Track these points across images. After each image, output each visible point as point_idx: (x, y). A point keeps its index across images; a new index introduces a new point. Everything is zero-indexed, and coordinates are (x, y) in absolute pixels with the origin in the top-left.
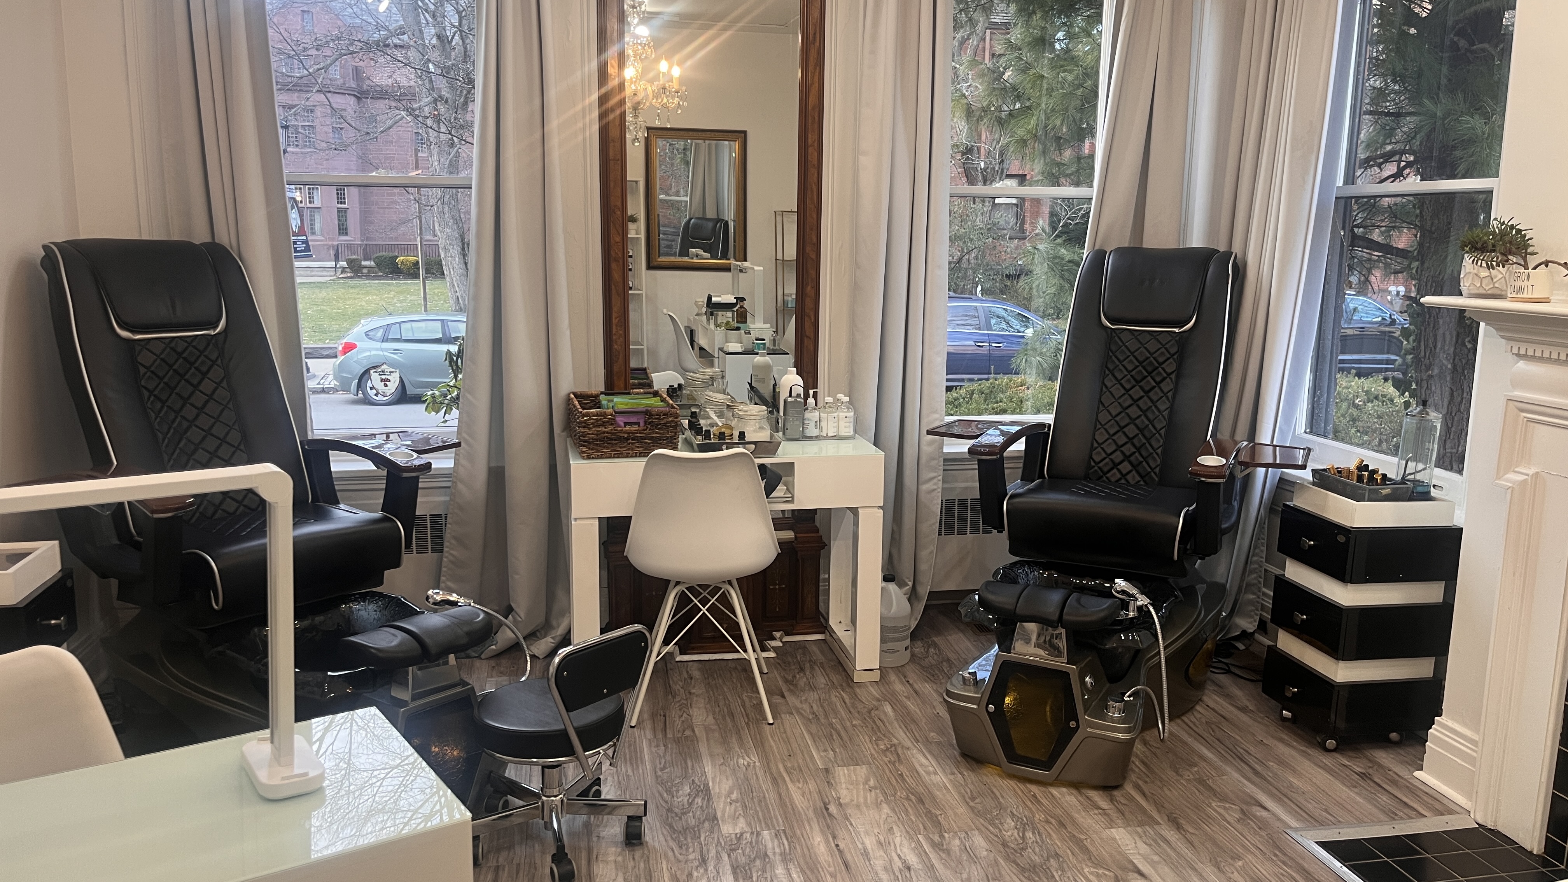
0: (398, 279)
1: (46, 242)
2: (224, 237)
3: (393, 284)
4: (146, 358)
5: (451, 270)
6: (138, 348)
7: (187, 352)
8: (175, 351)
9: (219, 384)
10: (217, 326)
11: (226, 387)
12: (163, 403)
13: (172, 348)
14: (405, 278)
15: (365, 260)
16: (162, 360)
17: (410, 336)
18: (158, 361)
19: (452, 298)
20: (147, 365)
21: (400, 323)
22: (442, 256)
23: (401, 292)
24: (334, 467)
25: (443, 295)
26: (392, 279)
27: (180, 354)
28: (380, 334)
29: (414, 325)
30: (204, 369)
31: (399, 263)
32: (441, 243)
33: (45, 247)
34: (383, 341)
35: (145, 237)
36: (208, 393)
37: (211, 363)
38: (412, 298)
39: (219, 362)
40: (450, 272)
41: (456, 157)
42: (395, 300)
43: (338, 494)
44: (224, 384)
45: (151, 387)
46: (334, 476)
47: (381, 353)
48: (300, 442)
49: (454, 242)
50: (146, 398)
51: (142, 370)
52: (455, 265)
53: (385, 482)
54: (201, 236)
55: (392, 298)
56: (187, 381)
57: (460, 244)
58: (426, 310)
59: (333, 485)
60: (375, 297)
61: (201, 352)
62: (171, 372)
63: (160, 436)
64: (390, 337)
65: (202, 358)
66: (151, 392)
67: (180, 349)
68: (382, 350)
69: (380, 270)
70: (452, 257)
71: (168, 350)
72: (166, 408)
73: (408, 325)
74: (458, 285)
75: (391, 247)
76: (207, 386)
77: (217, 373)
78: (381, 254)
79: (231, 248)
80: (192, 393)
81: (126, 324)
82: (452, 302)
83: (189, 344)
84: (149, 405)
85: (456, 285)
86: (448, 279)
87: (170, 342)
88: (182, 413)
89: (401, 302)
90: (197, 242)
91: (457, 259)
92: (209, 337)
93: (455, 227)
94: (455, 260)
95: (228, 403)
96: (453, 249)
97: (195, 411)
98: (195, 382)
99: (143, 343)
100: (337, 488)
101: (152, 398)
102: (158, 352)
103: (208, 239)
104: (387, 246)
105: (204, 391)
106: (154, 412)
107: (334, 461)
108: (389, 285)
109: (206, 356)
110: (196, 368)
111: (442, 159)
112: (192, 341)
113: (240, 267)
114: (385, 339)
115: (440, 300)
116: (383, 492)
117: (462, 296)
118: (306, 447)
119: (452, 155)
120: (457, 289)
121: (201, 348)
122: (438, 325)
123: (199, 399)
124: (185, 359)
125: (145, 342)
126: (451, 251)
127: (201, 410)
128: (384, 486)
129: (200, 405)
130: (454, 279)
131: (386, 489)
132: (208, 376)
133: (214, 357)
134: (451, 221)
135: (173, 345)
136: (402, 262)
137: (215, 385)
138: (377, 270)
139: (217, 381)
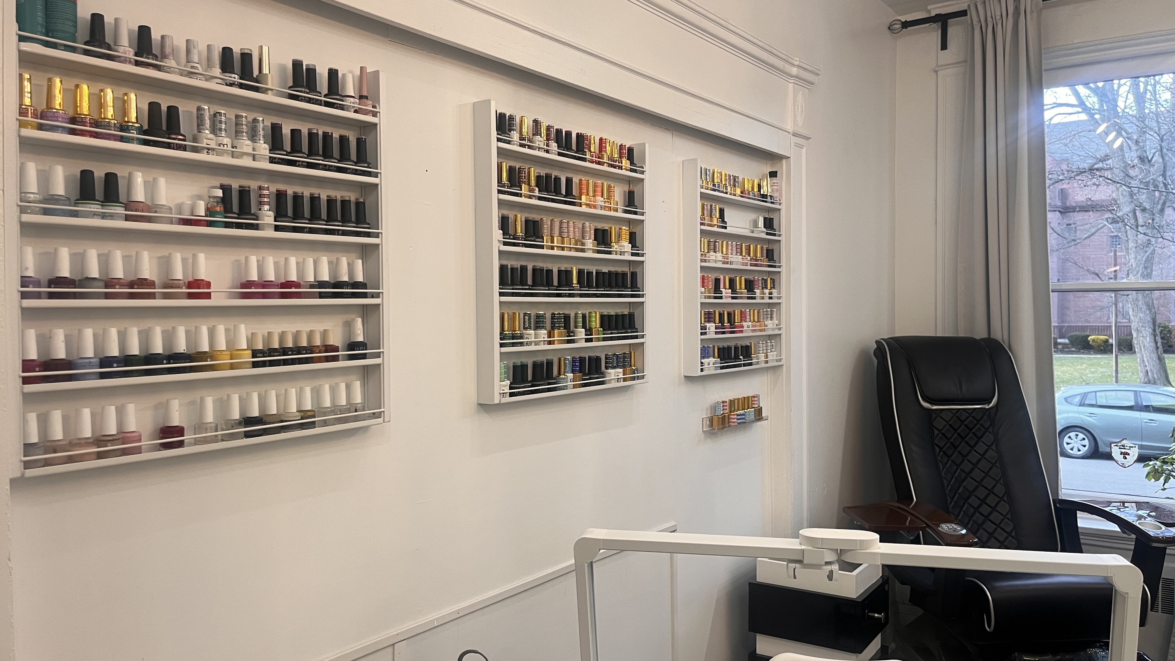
0: (1090, 354)
1: (878, 338)
2: (998, 334)
3: (1084, 358)
4: (939, 424)
5: (1142, 348)
6: (934, 416)
7: (968, 421)
8: (959, 419)
9: (989, 447)
10: (991, 402)
11: (994, 449)
12: (949, 457)
13: (957, 417)
14: (1095, 353)
15: (1060, 338)
16: (950, 425)
17: (1103, 402)
18: (947, 426)
19: (1142, 371)
20: (940, 428)
21: (1096, 392)
22: (1135, 335)
23: (1092, 365)
24: (1081, 523)
25: (1131, 368)
26: (1083, 353)
27: (963, 422)
28: (1077, 400)
29: (1108, 393)
30: (979, 434)
31: (1091, 341)
32: (1134, 325)
33: (877, 342)
34: (1080, 405)
35: (939, 334)
36: (981, 453)
37: (984, 430)
38: (1103, 370)
39: (990, 430)
40: (1141, 350)
41: (1152, 254)
42: (1087, 371)
43: (1083, 546)
44: (994, 447)
45: (942, 445)
46: (1080, 530)
47: (1077, 415)
48: (1053, 500)
49: (1146, 325)
50: (937, 453)
51: (936, 432)
52: (1146, 344)
53: (1134, 543)
54: (980, 333)
55: (1085, 370)
56: (966, 442)
57: (1152, 326)
58: (1117, 382)
59: (1079, 539)
60: (1069, 368)
61: (978, 421)
62: (956, 434)
63: (946, 482)
64: (1086, 402)
65: (978, 426)
66: (941, 449)
67: (963, 419)
68: (1079, 413)
69: (1073, 346)
70: (1143, 337)
71: (955, 418)
72: (950, 462)
73: (1103, 394)
74: (1148, 361)
75: (1084, 328)
76: (981, 448)
77: (988, 438)
78: (1073, 334)
79: (1003, 342)
80: (970, 452)
81: (928, 398)
82: (1141, 375)
83: (970, 414)
84: (939, 458)
85: (1146, 360)
86: (1138, 355)
87: (956, 413)
88: (961, 467)
89: (1092, 373)
90: (978, 337)
91: (1148, 339)
92: (985, 410)
93: (1148, 312)
94: (1146, 339)
95: (996, 462)
96: (1145, 330)
97: (971, 466)
98: (972, 444)
99: (938, 412)
100: (1082, 541)
101: (941, 453)
102: (947, 420)
103: (984, 335)
104: (1080, 327)
105: (978, 450)
106: (942, 464)
107: (1081, 518)
108: (1081, 358)
109: (981, 425)
110: (973, 433)
111: (1139, 257)
112: (972, 412)
113: (1010, 357)
114: (1082, 404)
115: (1128, 372)
116: (1132, 553)
117: (1151, 370)
118: (1058, 505)
119: (1148, 253)
120: (1147, 364)
121: (978, 418)
122: (1131, 395)
123: (974, 457)
124: (966, 425)
125: (939, 411)
126: (1143, 332)
127: (975, 465)
128: (1133, 547)
129: (974, 461)
130: (1144, 355)
131: (1135, 551)
132: (982, 440)
133: (987, 426)
134: (1145, 307)
135: (958, 414)
136: (1093, 340)
137: (987, 447)
138: (1070, 346)
139: (988, 444)
